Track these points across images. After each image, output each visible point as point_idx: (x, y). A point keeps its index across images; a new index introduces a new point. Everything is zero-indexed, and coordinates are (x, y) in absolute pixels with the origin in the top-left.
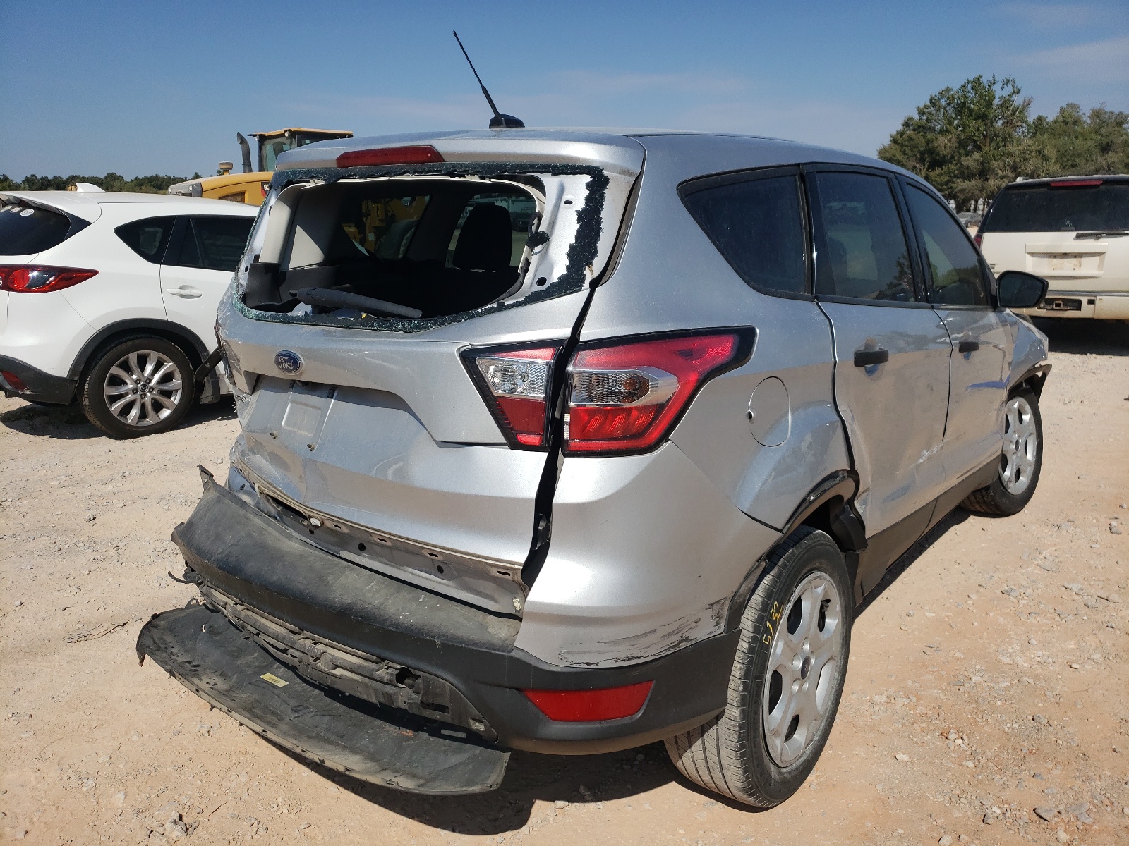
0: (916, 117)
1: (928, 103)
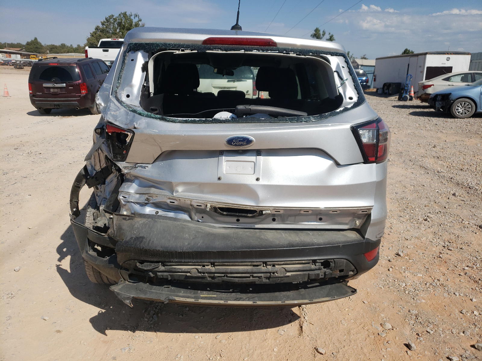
0: (101, 26)
1: (105, 20)
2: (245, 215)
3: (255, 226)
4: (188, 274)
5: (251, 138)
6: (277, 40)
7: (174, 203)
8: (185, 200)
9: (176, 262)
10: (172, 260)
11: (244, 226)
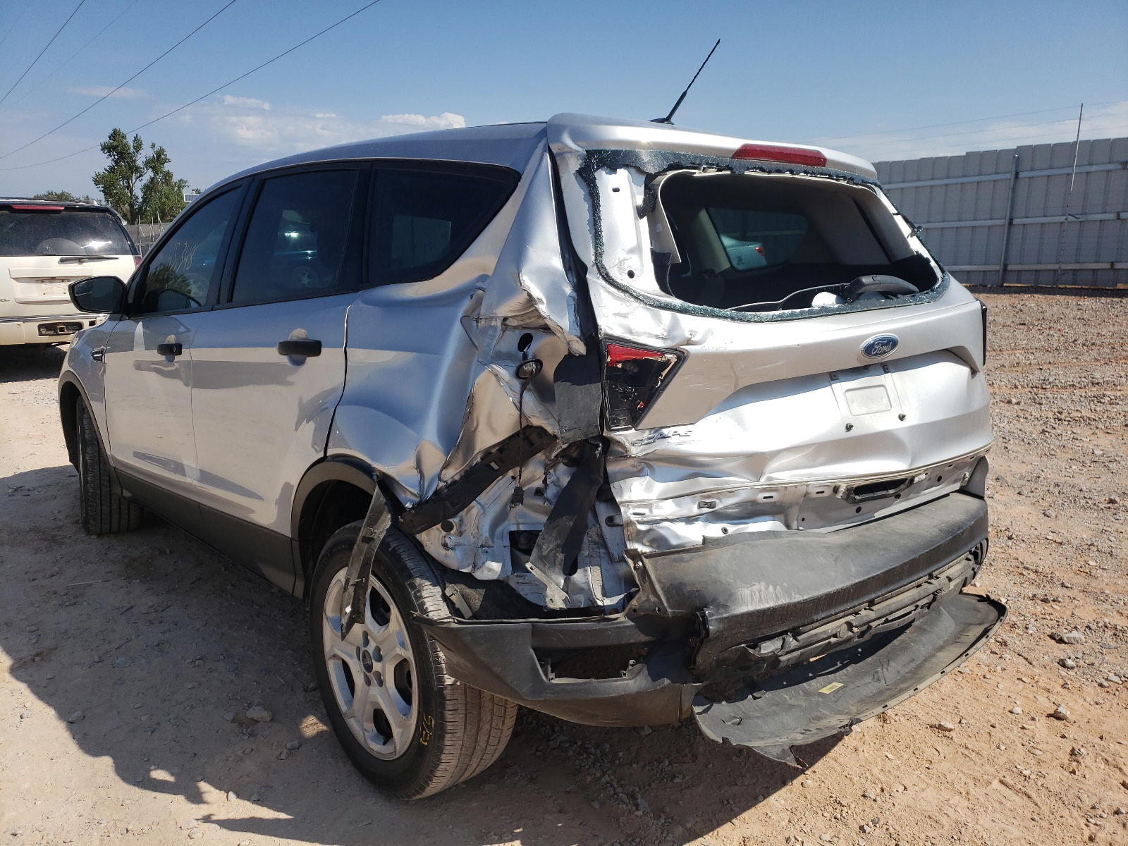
2: (884, 492)
3: (875, 515)
4: (833, 640)
5: (895, 336)
6: (828, 154)
7: (771, 497)
8: (796, 487)
9: (823, 618)
10: (815, 617)
11: (864, 520)
